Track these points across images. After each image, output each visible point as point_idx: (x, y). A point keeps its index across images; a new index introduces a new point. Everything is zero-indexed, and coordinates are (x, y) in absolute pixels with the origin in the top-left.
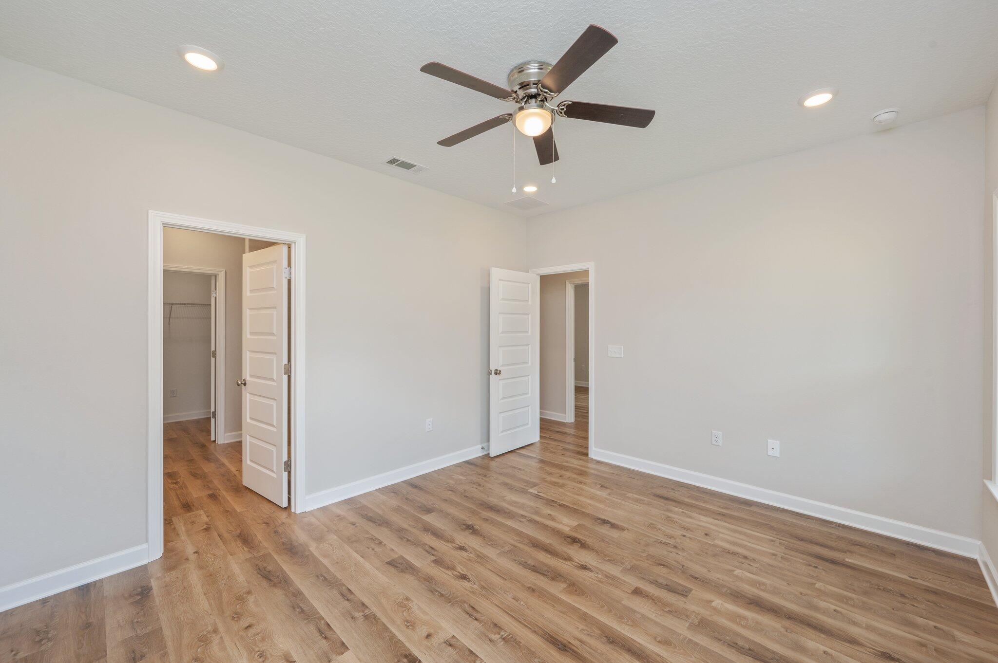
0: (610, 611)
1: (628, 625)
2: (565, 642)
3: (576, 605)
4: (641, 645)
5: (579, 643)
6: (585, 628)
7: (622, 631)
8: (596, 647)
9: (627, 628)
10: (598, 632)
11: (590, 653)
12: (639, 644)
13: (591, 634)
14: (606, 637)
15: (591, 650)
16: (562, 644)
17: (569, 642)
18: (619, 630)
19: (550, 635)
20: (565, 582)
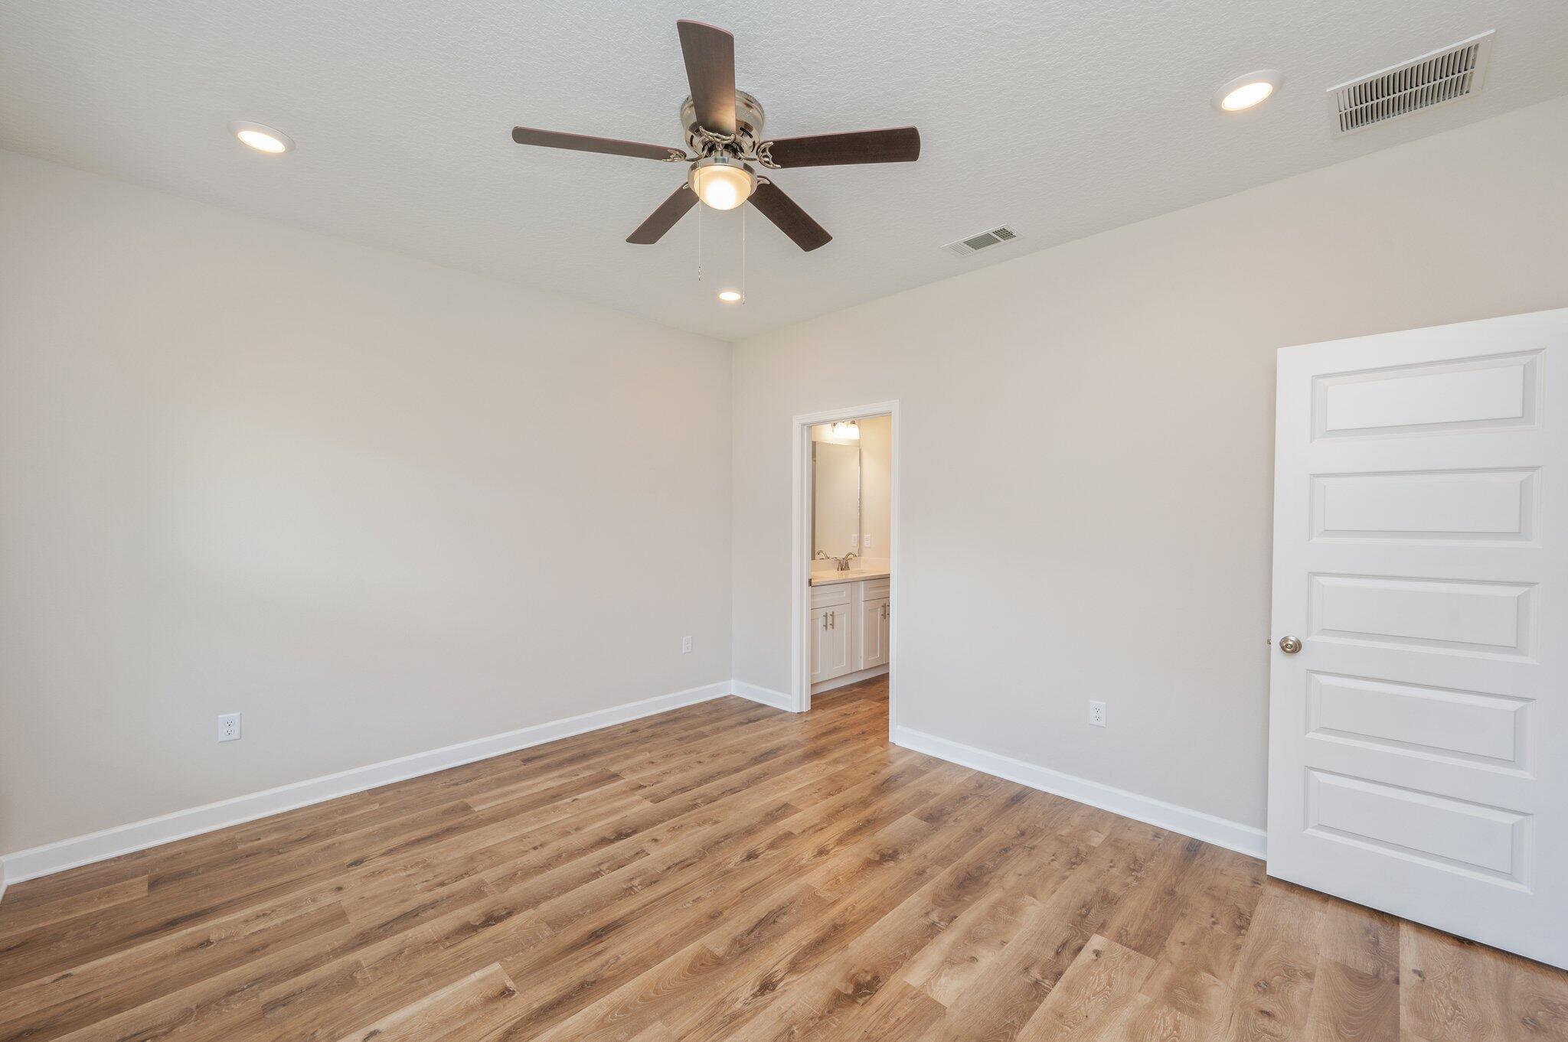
0: (642, 998)
1: (607, 1015)
2: (604, 938)
3: (668, 960)
4: (562, 1021)
5: (597, 951)
6: (620, 962)
7: (596, 1004)
8: (581, 967)
9: (602, 1013)
10: (607, 974)
11: (577, 958)
12: (565, 1019)
13: (607, 966)
14: (595, 982)
15: (579, 960)
16: (601, 936)
17: (602, 942)
18: (601, 1000)
19: (621, 926)
20: (729, 954)
